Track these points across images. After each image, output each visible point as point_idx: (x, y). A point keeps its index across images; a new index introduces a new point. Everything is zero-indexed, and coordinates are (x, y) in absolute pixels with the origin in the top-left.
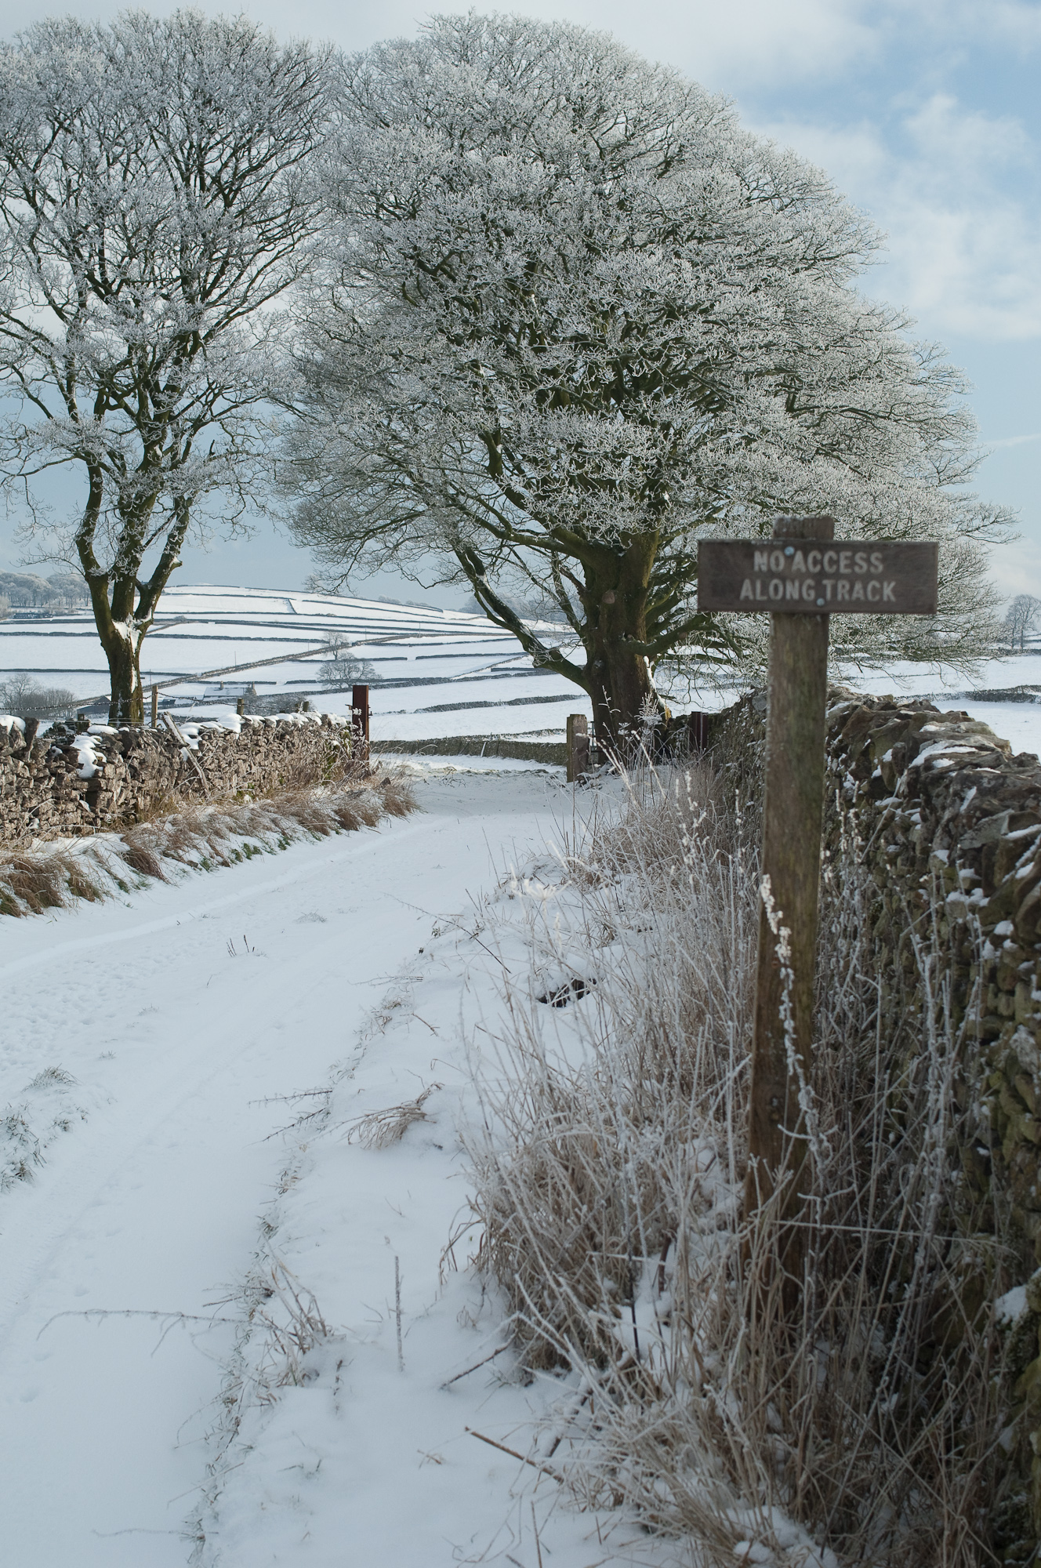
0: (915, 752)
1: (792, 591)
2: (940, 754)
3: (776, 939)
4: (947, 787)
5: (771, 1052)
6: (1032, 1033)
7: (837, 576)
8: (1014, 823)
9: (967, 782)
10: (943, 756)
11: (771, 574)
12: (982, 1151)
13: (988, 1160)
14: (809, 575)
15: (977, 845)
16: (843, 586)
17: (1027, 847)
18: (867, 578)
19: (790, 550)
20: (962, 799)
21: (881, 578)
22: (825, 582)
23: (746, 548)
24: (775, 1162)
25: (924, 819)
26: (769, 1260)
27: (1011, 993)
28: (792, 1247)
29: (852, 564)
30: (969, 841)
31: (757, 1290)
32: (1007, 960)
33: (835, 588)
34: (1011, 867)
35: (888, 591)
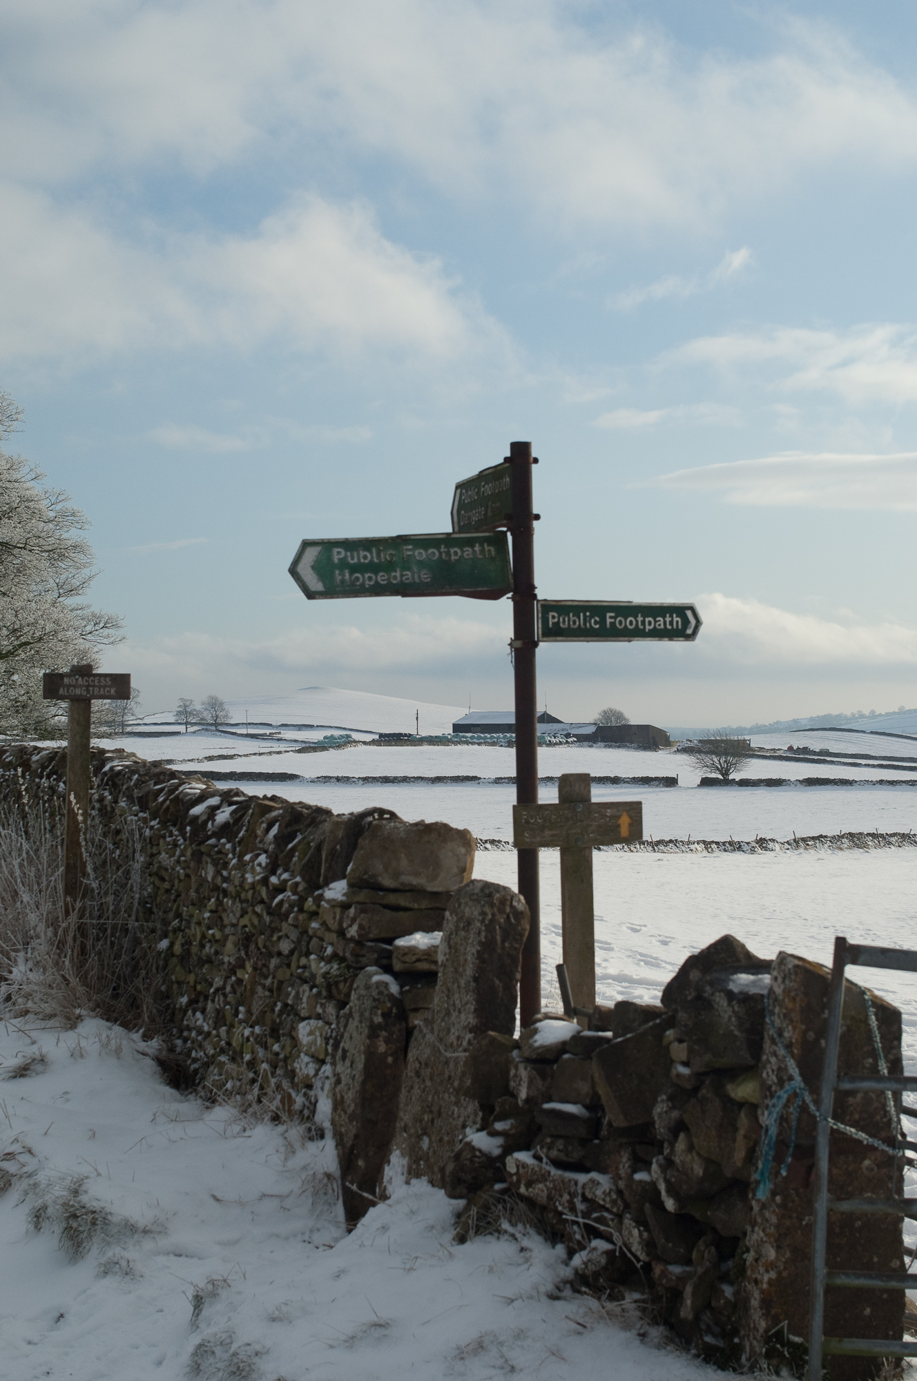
0: (103, 766)
1: (78, 692)
2: (118, 765)
3: (77, 814)
4: (124, 775)
5: (72, 862)
6: (167, 854)
7: (94, 686)
8: (156, 784)
9: (133, 772)
10: (118, 766)
11: (70, 686)
12: (148, 905)
13: (151, 908)
14: (84, 686)
15: (140, 795)
16: (96, 690)
17: (162, 792)
18: (105, 687)
19: (77, 677)
20: (131, 780)
21: (110, 687)
22: (90, 688)
23: (62, 676)
24: (75, 901)
25: (111, 794)
26: (75, 935)
27: (158, 845)
28: (82, 930)
29: (100, 682)
30: (136, 793)
31: (72, 944)
32: (156, 832)
33: (93, 690)
34: (156, 799)
35: (113, 691)
